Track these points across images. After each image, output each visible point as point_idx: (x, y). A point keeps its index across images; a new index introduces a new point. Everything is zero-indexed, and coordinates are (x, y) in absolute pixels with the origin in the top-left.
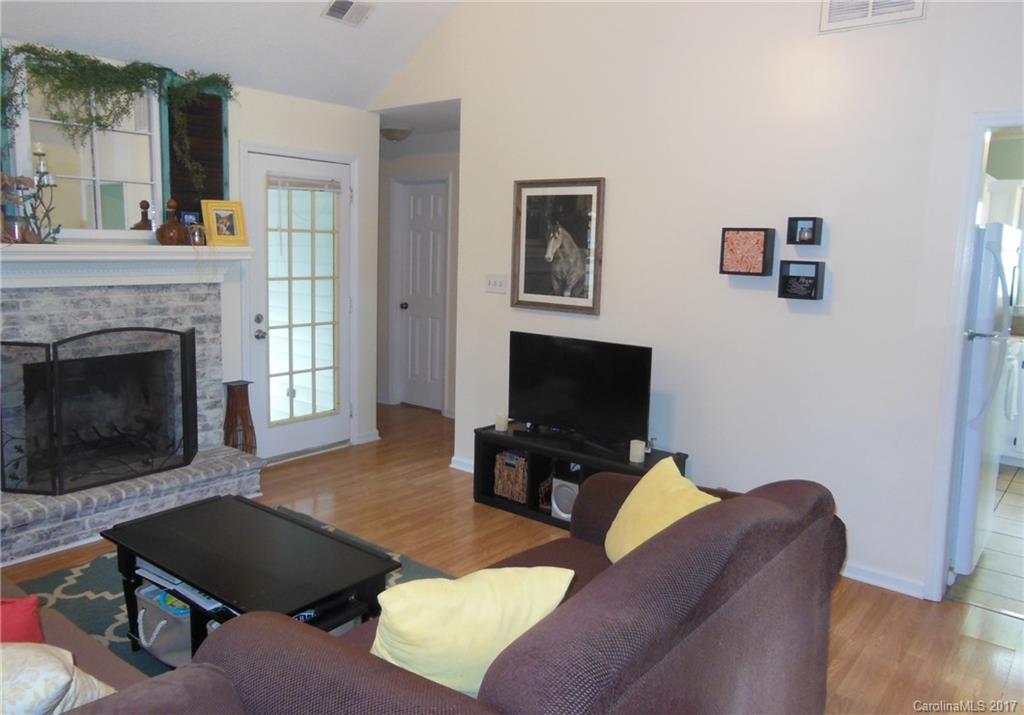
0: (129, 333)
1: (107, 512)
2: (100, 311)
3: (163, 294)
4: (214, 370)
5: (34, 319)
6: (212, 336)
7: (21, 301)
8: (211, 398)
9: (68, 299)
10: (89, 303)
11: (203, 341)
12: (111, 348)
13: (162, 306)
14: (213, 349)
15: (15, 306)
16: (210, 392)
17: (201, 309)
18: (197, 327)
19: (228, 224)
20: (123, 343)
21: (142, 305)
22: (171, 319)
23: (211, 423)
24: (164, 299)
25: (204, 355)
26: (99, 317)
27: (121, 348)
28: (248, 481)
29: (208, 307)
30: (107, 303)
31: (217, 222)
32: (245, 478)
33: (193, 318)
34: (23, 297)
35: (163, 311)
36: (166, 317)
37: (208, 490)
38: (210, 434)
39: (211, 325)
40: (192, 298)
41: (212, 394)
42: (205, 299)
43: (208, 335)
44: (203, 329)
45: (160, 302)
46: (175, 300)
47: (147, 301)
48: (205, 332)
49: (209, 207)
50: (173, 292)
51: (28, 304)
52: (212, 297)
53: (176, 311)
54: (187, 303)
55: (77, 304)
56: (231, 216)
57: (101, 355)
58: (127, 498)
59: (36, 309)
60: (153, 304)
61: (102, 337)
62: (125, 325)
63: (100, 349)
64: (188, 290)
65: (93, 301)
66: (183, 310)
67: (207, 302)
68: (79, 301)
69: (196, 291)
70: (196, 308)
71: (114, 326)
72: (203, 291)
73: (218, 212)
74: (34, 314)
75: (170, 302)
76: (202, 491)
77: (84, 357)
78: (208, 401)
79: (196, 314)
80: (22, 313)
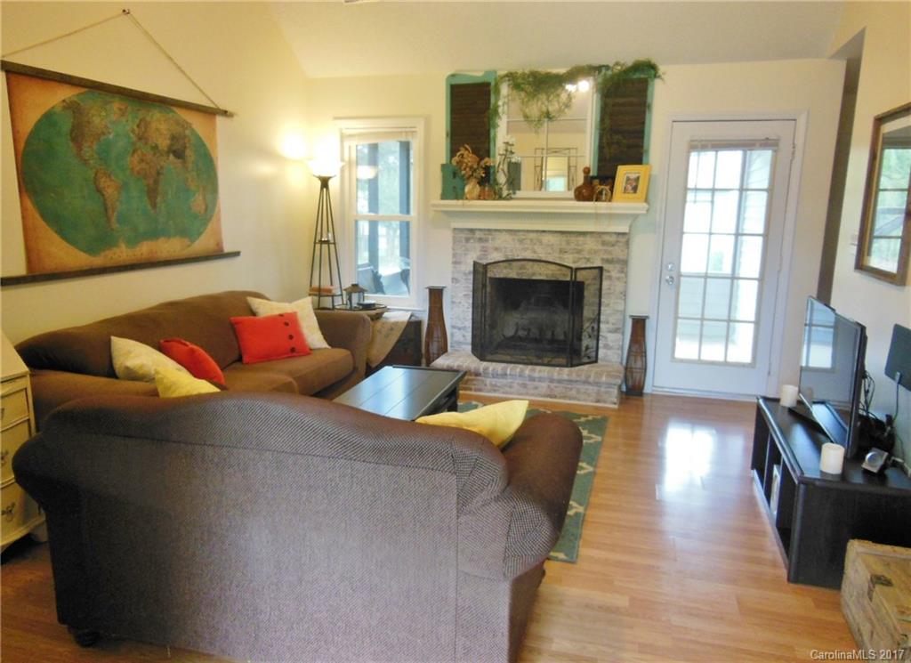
0: (554, 266)
1: (501, 380)
2: (536, 247)
3: (581, 239)
4: (617, 303)
5: (496, 249)
6: (618, 275)
7: (490, 237)
8: (613, 324)
9: (516, 238)
10: (529, 242)
11: (610, 278)
12: (540, 274)
13: (580, 248)
14: (619, 287)
15: (487, 240)
16: (612, 320)
17: (610, 253)
18: (606, 266)
19: (634, 184)
20: (550, 272)
21: (564, 246)
22: (585, 258)
23: (611, 344)
24: (580, 242)
25: (609, 289)
26: (535, 252)
27: (547, 275)
28: (607, 392)
29: (617, 252)
30: (541, 242)
31: (626, 183)
32: (603, 389)
33: (603, 259)
34: (491, 235)
35: (579, 252)
36: (581, 256)
37: (571, 389)
38: (609, 352)
39: (618, 267)
40: (604, 243)
41: (614, 321)
42: (613, 245)
43: (614, 274)
44: (610, 269)
45: (578, 245)
46: (590, 244)
47: (568, 243)
48: (612, 271)
49: (624, 172)
50: (588, 238)
51: (493, 239)
52: (621, 244)
53: (590, 252)
54: (600, 247)
55: (521, 241)
56: (638, 178)
57: (534, 278)
58: (510, 375)
59: (497, 243)
60: (572, 246)
61: (536, 264)
62: (551, 260)
63: (534, 274)
64: (600, 237)
65: (531, 240)
66: (596, 252)
67: (616, 247)
68: (524, 239)
69: (607, 238)
70: (606, 251)
71: (544, 259)
72: (613, 239)
73: (629, 175)
74: (496, 245)
75: (586, 246)
76: (566, 388)
77: (524, 277)
78: (610, 326)
79: (605, 257)
80: (490, 244)
